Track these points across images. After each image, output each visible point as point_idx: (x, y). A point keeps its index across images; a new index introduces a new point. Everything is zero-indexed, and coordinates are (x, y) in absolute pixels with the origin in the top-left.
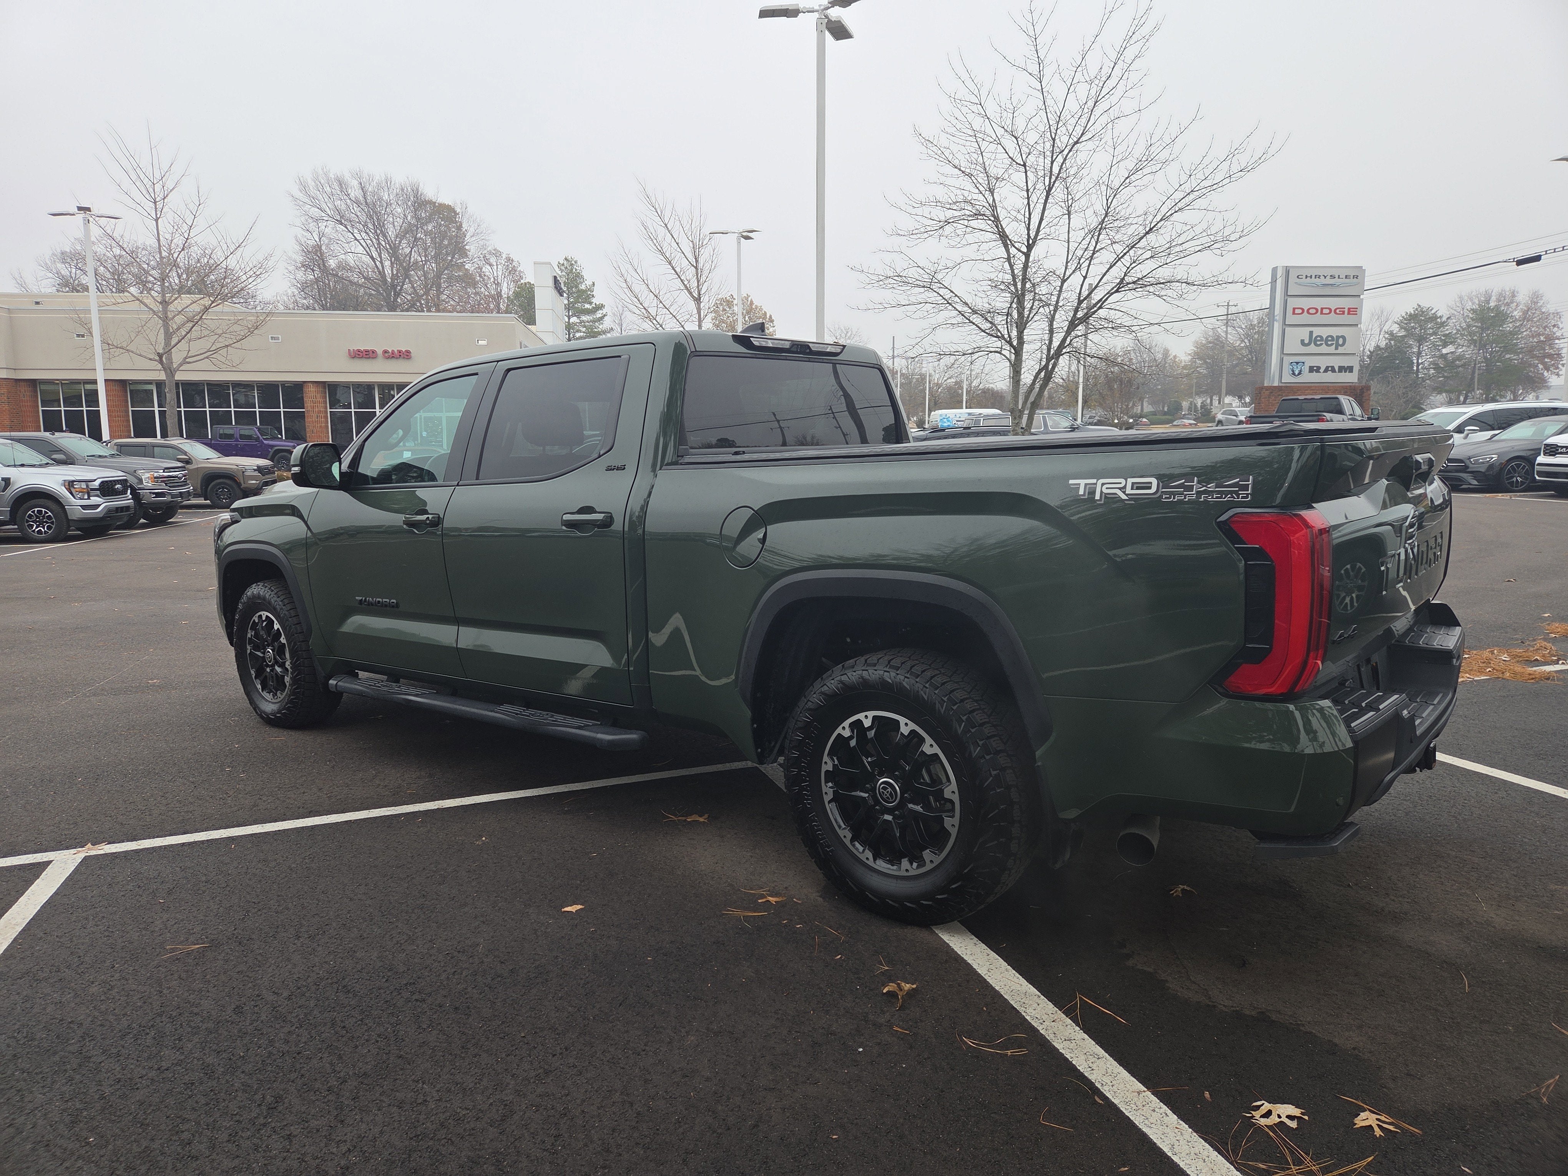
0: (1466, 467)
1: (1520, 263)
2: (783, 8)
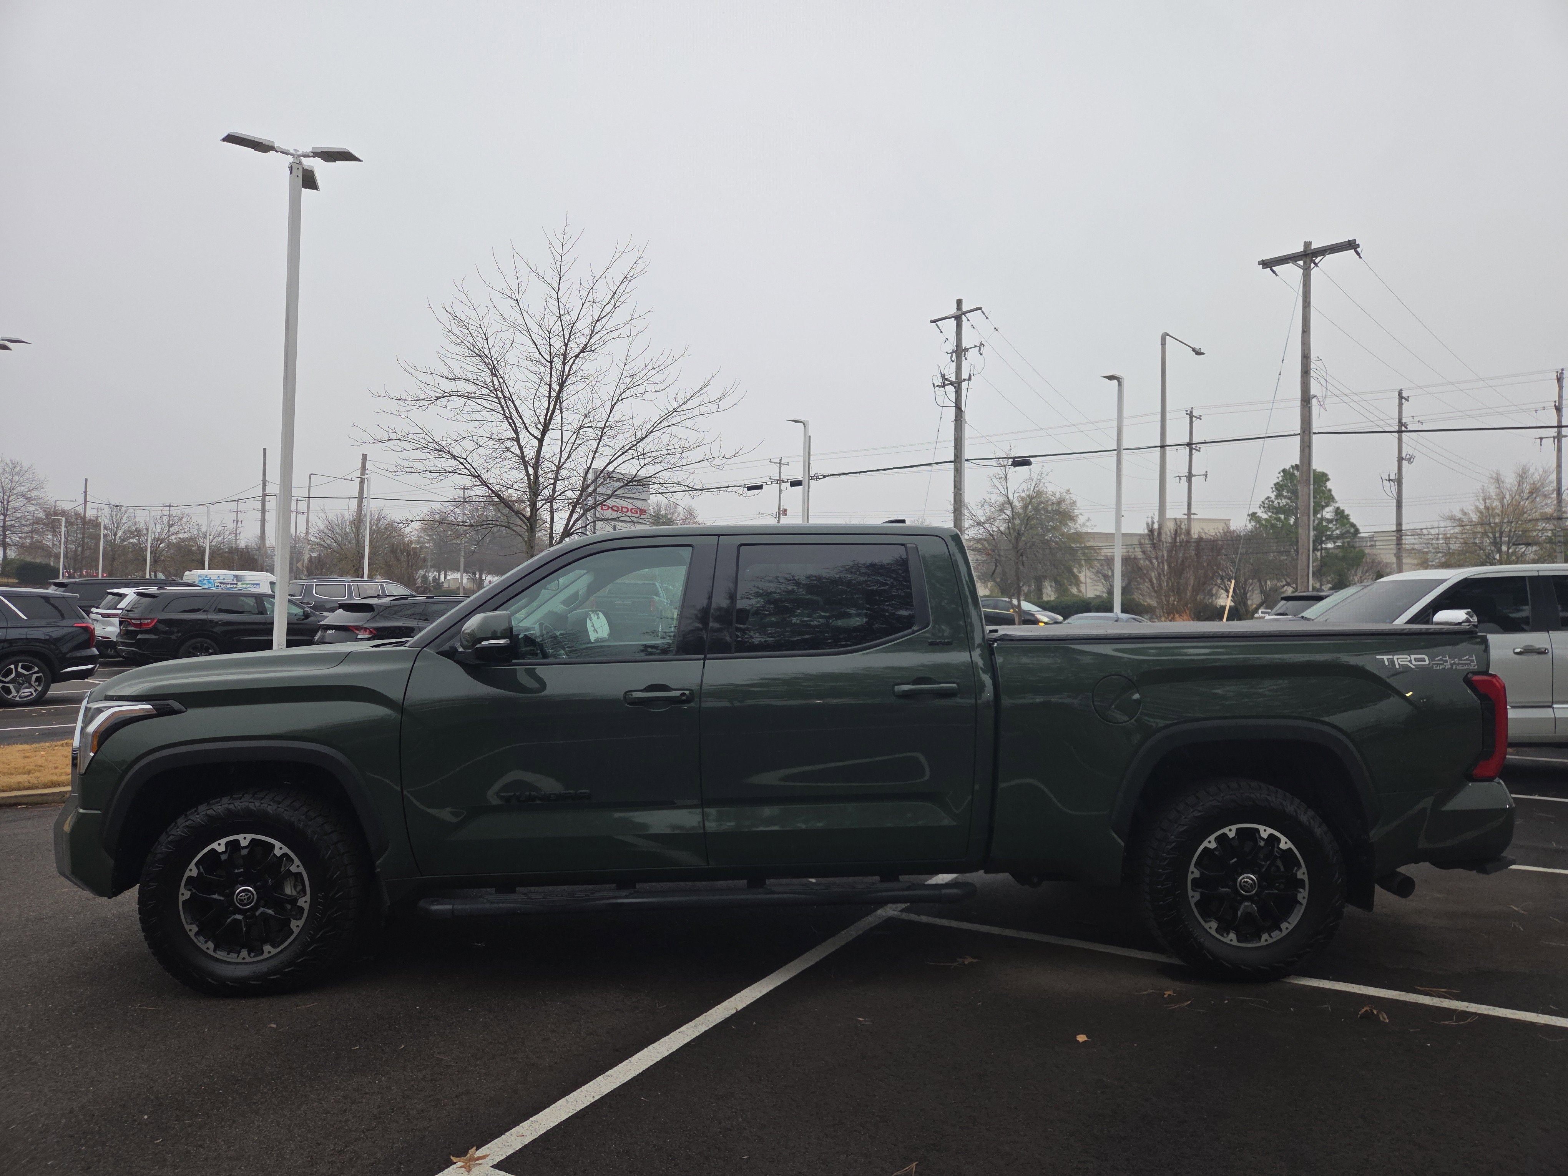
1: (750, 488)
2: (256, 140)
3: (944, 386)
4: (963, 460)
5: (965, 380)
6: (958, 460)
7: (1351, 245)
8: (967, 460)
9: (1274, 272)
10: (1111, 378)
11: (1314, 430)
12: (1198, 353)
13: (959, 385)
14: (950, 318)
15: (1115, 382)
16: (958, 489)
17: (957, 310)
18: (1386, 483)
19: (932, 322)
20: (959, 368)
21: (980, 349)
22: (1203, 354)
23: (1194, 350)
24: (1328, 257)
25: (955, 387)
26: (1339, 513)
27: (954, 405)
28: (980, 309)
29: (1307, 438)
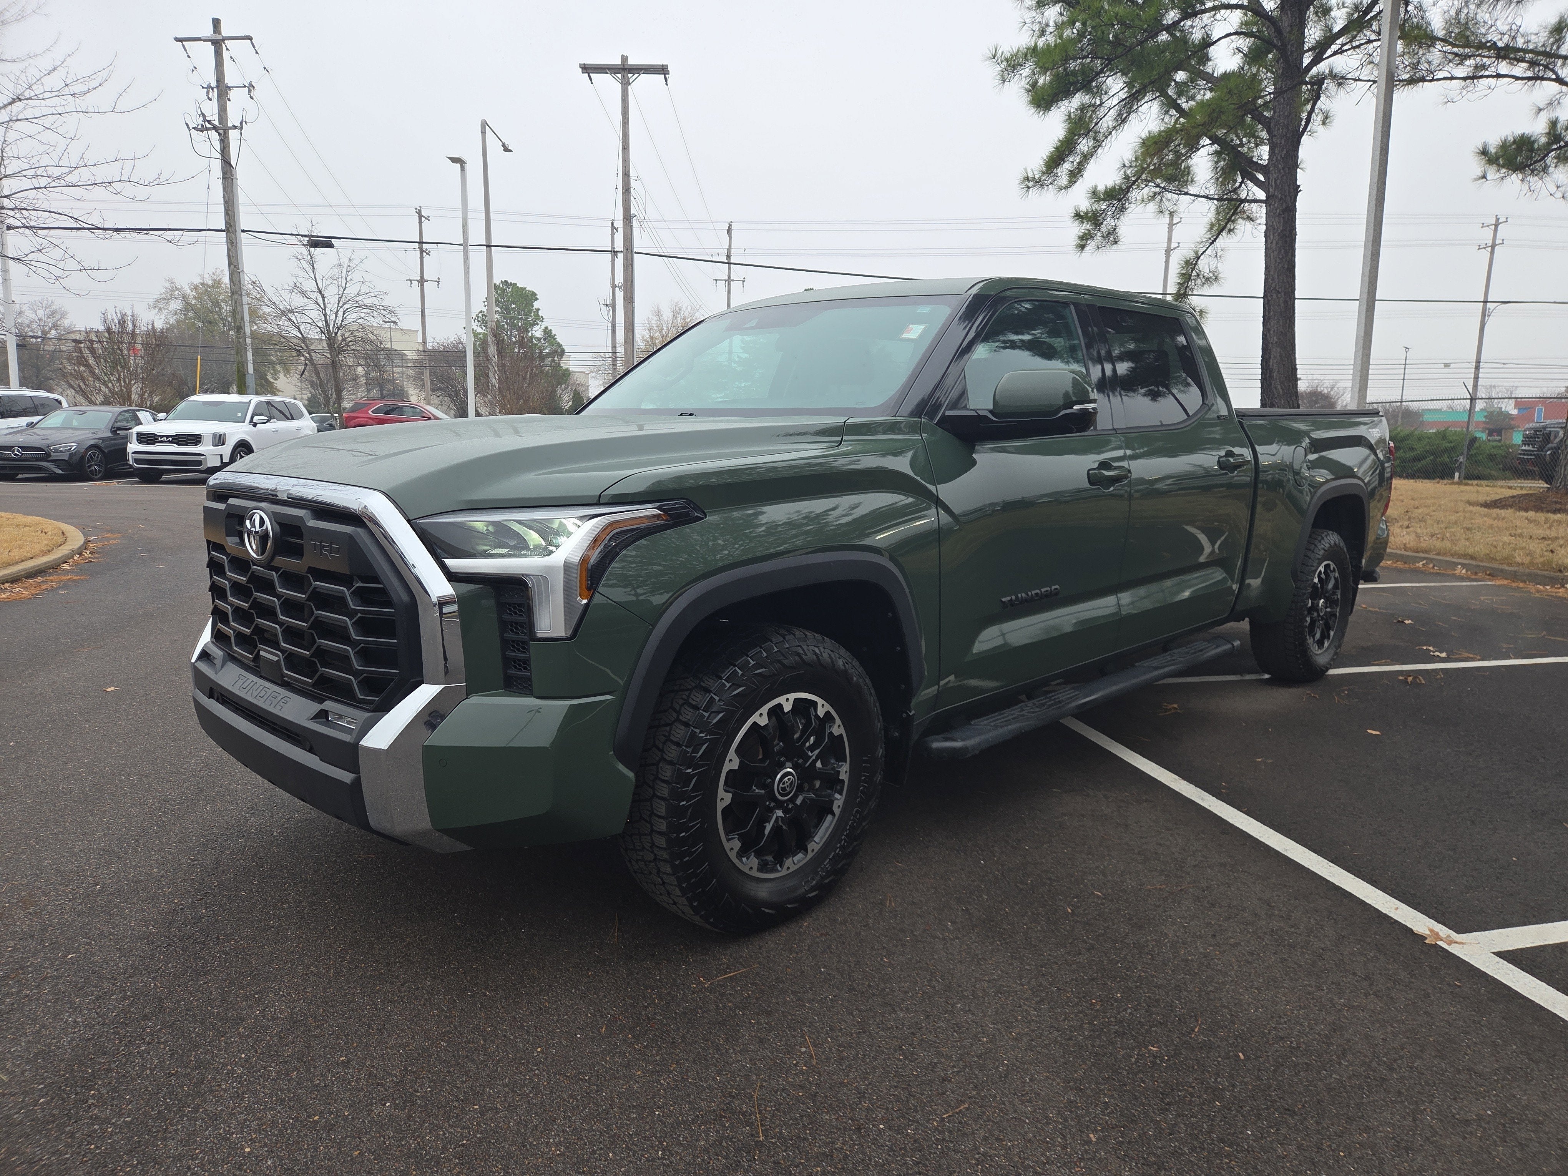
0: (48, 455)
3: (202, 129)
4: (239, 231)
5: (235, 127)
6: (230, 228)
7: (663, 70)
8: (243, 231)
9: (591, 79)
10: (454, 160)
11: (636, 250)
12: (507, 150)
13: (225, 133)
14: (205, 41)
15: (458, 165)
16: (235, 267)
17: (215, 32)
18: (604, 308)
19: (178, 40)
20: (223, 111)
21: (250, 91)
22: (511, 151)
23: (504, 145)
24: (643, 77)
25: (220, 134)
26: (547, 332)
27: (219, 156)
28: (250, 38)
29: (629, 256)
